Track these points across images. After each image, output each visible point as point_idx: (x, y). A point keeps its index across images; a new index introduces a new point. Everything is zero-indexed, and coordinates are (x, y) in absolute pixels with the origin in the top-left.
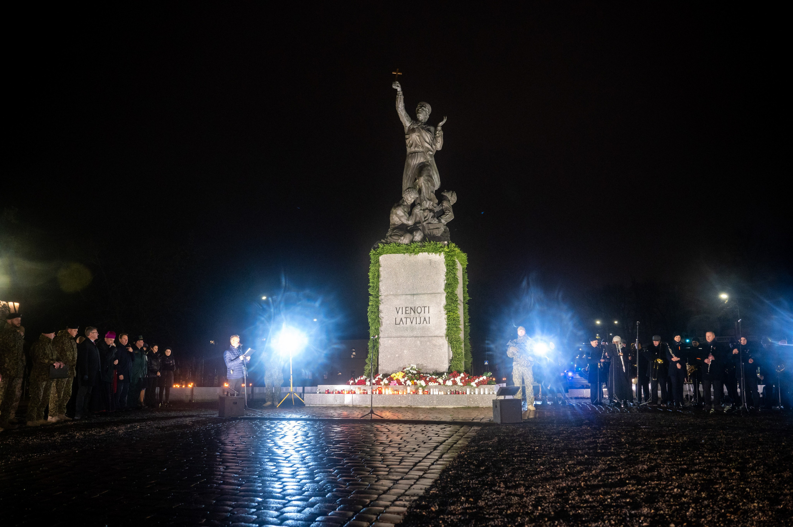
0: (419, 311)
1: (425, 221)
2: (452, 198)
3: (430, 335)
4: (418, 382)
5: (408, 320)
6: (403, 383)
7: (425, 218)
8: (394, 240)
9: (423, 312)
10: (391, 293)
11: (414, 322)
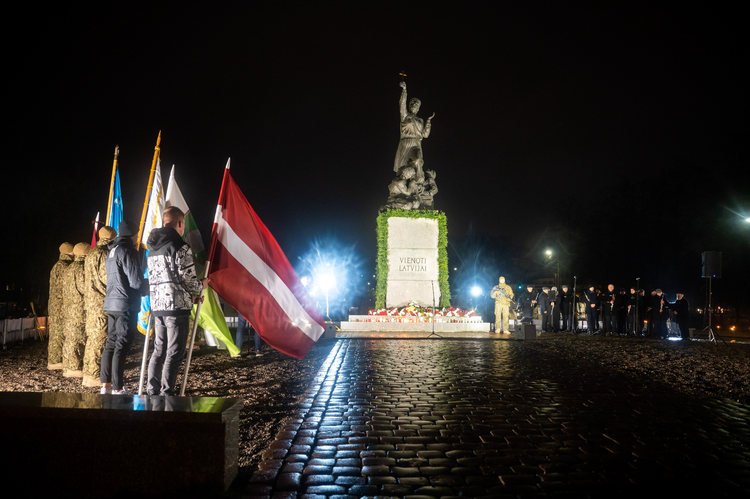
0: (418, 261)
1: (420, 193)
2: (433, 175)
3: (426, 279)
4: (427, 314)
5: (410, 268)
6: (416, 314)
7: (419, 190)
8: (400, 207)
9: (421, 262)
10: (397, 247)
11: (414, 269)
